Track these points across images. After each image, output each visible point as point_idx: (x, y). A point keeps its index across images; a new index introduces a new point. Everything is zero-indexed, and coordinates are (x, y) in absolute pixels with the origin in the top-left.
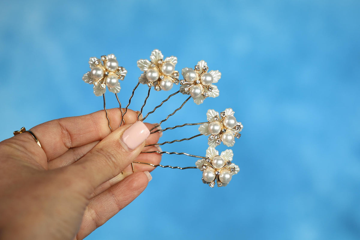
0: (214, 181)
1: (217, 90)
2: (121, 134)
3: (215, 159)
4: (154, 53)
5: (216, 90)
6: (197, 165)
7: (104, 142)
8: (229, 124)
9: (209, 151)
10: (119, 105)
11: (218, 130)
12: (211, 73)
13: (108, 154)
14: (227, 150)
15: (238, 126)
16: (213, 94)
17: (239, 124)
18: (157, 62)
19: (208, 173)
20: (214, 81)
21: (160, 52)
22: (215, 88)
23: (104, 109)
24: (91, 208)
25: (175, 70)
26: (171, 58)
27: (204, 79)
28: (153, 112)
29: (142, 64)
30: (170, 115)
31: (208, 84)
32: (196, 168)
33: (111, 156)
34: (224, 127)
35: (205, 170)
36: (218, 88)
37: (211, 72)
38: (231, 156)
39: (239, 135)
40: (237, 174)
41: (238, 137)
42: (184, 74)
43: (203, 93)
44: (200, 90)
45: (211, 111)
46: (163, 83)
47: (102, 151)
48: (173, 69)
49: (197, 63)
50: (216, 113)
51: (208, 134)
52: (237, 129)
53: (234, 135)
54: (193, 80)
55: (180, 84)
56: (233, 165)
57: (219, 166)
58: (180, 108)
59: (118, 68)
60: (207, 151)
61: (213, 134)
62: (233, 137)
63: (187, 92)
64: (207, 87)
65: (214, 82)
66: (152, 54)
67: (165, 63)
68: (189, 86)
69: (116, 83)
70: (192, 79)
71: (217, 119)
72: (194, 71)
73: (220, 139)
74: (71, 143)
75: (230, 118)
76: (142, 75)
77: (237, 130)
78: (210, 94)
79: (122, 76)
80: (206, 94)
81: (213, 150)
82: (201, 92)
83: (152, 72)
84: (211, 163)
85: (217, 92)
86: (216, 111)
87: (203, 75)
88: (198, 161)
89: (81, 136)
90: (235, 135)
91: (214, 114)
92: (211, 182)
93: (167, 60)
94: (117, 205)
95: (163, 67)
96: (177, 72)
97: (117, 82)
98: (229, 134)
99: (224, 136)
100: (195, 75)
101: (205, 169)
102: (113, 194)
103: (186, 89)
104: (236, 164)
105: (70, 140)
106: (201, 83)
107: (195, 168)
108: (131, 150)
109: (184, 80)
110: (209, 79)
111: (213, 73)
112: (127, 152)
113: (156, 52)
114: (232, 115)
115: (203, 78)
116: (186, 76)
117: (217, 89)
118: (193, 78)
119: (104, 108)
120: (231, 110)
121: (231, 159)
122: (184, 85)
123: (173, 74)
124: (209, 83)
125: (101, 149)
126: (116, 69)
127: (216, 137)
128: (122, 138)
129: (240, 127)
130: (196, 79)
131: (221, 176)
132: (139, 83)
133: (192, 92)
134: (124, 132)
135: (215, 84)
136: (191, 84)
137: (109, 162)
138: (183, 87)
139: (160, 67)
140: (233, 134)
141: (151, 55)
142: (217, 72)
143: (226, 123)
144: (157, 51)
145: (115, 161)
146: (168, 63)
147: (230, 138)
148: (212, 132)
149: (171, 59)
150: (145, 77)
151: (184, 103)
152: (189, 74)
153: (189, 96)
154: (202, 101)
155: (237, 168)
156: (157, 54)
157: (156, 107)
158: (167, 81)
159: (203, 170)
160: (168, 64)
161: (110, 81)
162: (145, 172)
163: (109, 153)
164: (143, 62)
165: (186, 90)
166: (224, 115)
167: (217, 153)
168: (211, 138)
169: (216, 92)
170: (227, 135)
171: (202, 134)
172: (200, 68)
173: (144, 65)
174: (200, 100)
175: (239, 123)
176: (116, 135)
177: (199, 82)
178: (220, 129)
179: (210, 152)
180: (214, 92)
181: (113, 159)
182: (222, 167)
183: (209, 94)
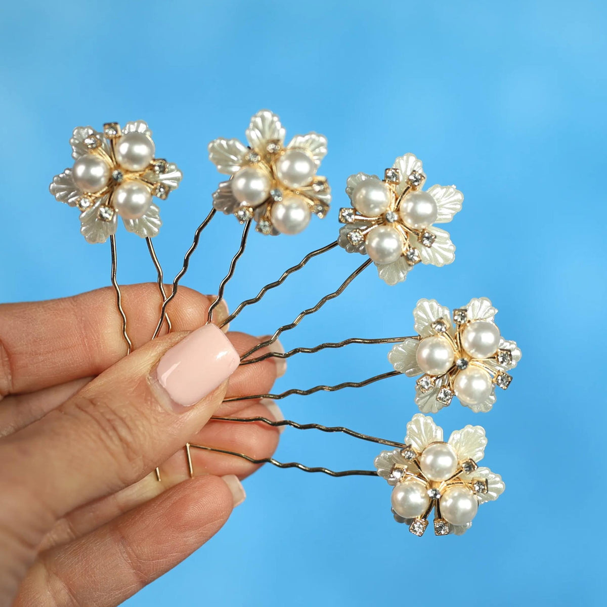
0: (425, 517)
1: (449, 245)
2: (154, 359)
3: (429, 452)
4: (259, 121)
5: (447, 243)
6: (378, 468)
7: (102, 382)
8: (477, 345)
9: (414, 427)
10: (157, 274)
11: (444, 363)
12: (435, 192)
13: (108, 417)
14: (469, 429)
15: (505, 352)
16: (437, 255)
17: (508, 347)
18: (264, 148)
19: (407, 491)
20: (439, 217)
21: (276, 119)
22: (441, 237)
23: (111, 284)
24: (56, 574)
25: (318, 174)
26: (307, 137)
27: (409, 210)
28: (257, 300)
29: (222, 151)
30: (308, 312)
31: (421, 224)
32: (376, 475)
33: (118, 423)
34: (462, 355)
35: (398, 483)
36: (451, 238)
37: (433, 190)
38: (481, 445)
39: (508, 379)
40: (495, 499)
41: (501, 386)
42: (351, 193)
43: (404, 250)
44: (398, 240)
45: (426, 304)
46: (280, 212)
47: (92, 407)
48: (311, 171)
49: (394, 162)
50: (440, 309)
51: (415, 372)
52: (501, 359)
53: (493, 377)
54: (377, 211)
55: (340, 221)
56: (482, 473)
57: (440, 472)
58: (338, 292)
59: (152, 162)
60: (409, 426)
61: (428, 372)
62: (487, 386)
63: (360, 245)
64: (418, 234)
65: (440, 219)
66: (251, 125)
67: (289, 152)
68: (366, 229)
69: (142, 206)
70: (375, 207)
71: (444, 329)
72: (381, 183)
73: (450, 390)
74: (10, 377)
75: (482, 327)
76: (222, 185)
77: (502, 362)
78: (428, 254)
79: (163, 186)
80: (413, 254)
81: (426, 424)
82: (399, 247)
83: (249, 176)
84: (417, 463)
85: (449, 250)
86: (442, 303)
87: (407, 196)
88: (382, 455)
89: (41, 358)
90: (494, 379)
91: (436, 313)
92: (414, 519)
93: (297, 145)
94: (134, 569)
95: (282, 162)
96: (322, 178)
97: (149, 203)
98: (476, 376)
99: (461, 379)
100: (386, 195)
101: (400, 481)
102: (123, 537)
103: (356, 237)
104: (493, 471)
105: (9, 371)
106: (400, 221)
107: (373, 474)
108: (179, 408)
109: (352, 209)
110: (424, 208)
111: (438, 192)
112: (169, 414)
113: (263, 119)
114: (490, 320)
115: (407, 206)
116: (357, 197)
117: (450, 242)
118: (377, 204)
119: (113, 279)
120: (487, 303)
121: (478, 456)
122: (351, 223)
123: (311, 185)
124: (425, 223)
125: (92, 402)
126: (145, 165)
127: (439, 383)
128: (156, 373)
129: (510, 355)
130: (387, 206)
131: (446, 504)
132: (214, 211)
133: (371, 247)
134: (164, 353)
135: (442, 226)
136: (370, 221)
137: (108, 442)
138: (348, 231)
139: (272, 163)
140: (488, 376)
141: (247, 127)
142: (451, 190)
143: (469, 342)
144: (268, 115)
145: (129, 438)
146: (297, 151)
147: (480, 386)
148: (426, 366)
149: (307, 141)
150: (231, 192)
151: (351, 277)
152: (367, 194)
153: (365, 258)
154: (402, 275)
155: (495, 483)
156: (267, 123)
157: (268, 287)
158: (294, 205)
159: (394, 483)
160: (297, 155)
161: (128, 200)
162: (225, 478)
163: (114, 413)
164: (225, 146)
165: (354, 238)
166: (463, 317)
167: (439, 435)
168: (423, 383)
169: (445, 249)
170: (470, 379)
171: (399, 373)
172: (401, 178)
173: (227, 154)
174: (399, 273)
175: (511, 344)
176: (141, 363)
177: (396, 218)
178: (451, 359)
179: (419, 428)
180: (440, 250)
181: (124, 432)
182: (448, 476)
183: (424, 253)
